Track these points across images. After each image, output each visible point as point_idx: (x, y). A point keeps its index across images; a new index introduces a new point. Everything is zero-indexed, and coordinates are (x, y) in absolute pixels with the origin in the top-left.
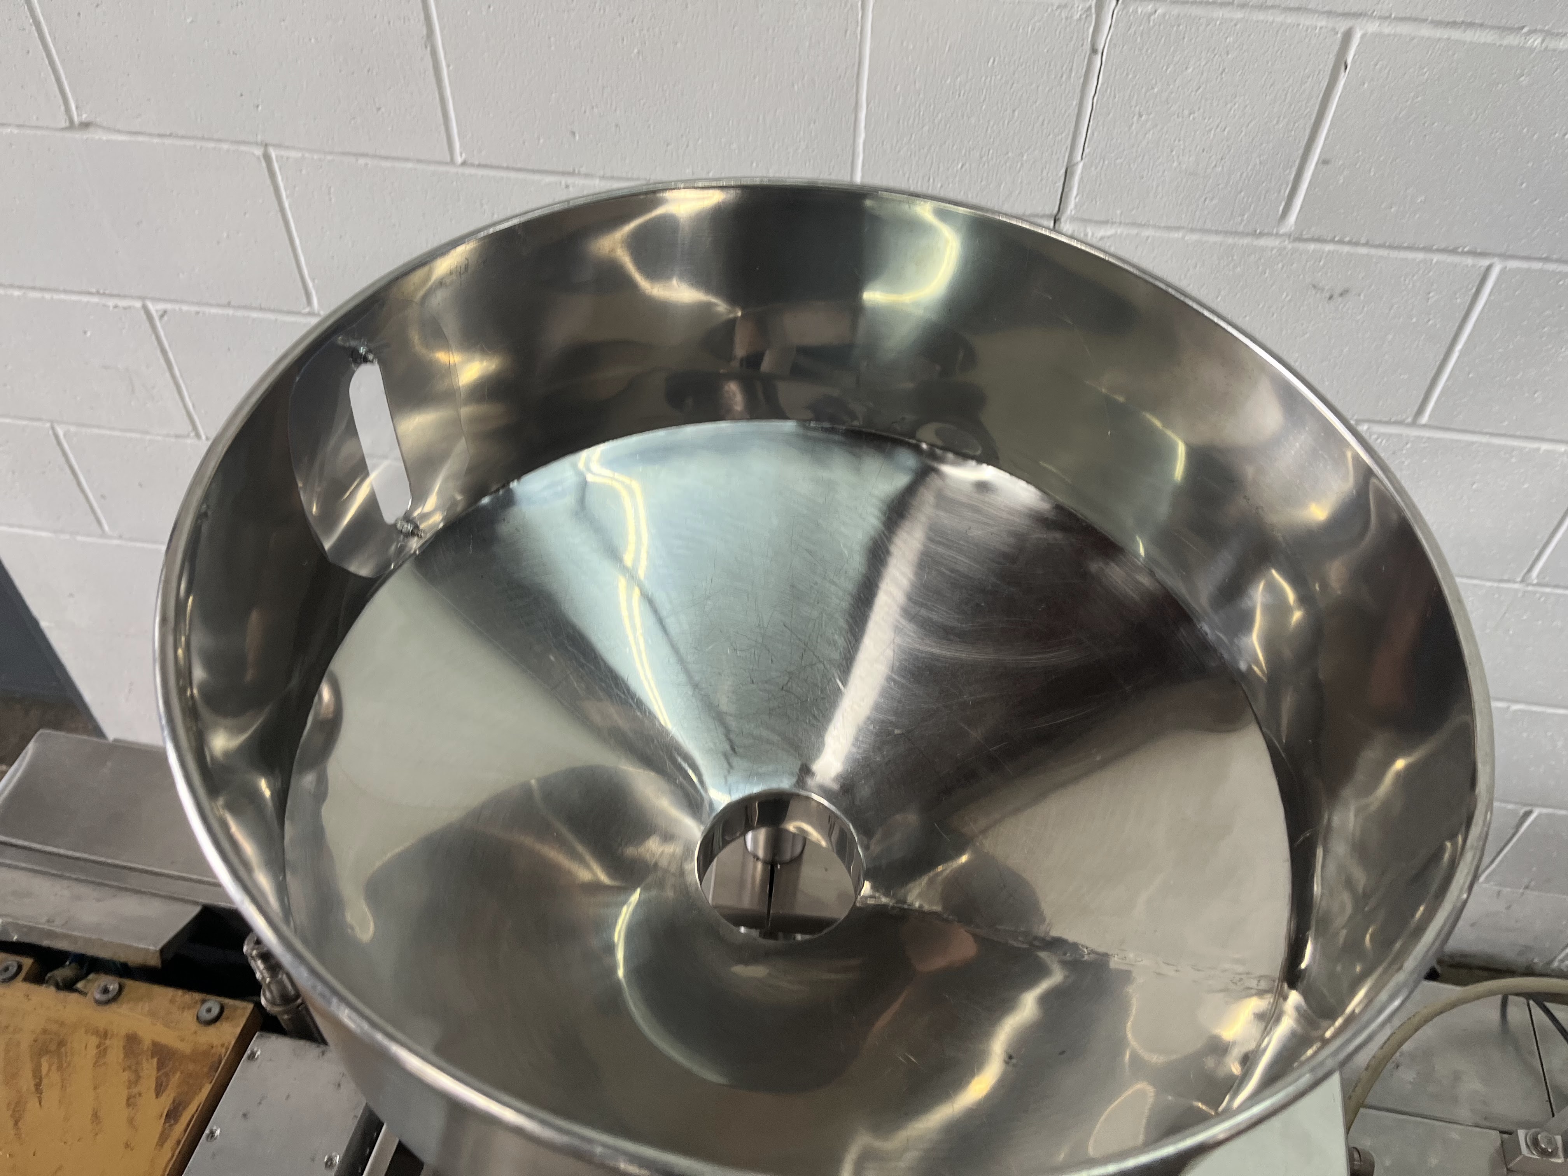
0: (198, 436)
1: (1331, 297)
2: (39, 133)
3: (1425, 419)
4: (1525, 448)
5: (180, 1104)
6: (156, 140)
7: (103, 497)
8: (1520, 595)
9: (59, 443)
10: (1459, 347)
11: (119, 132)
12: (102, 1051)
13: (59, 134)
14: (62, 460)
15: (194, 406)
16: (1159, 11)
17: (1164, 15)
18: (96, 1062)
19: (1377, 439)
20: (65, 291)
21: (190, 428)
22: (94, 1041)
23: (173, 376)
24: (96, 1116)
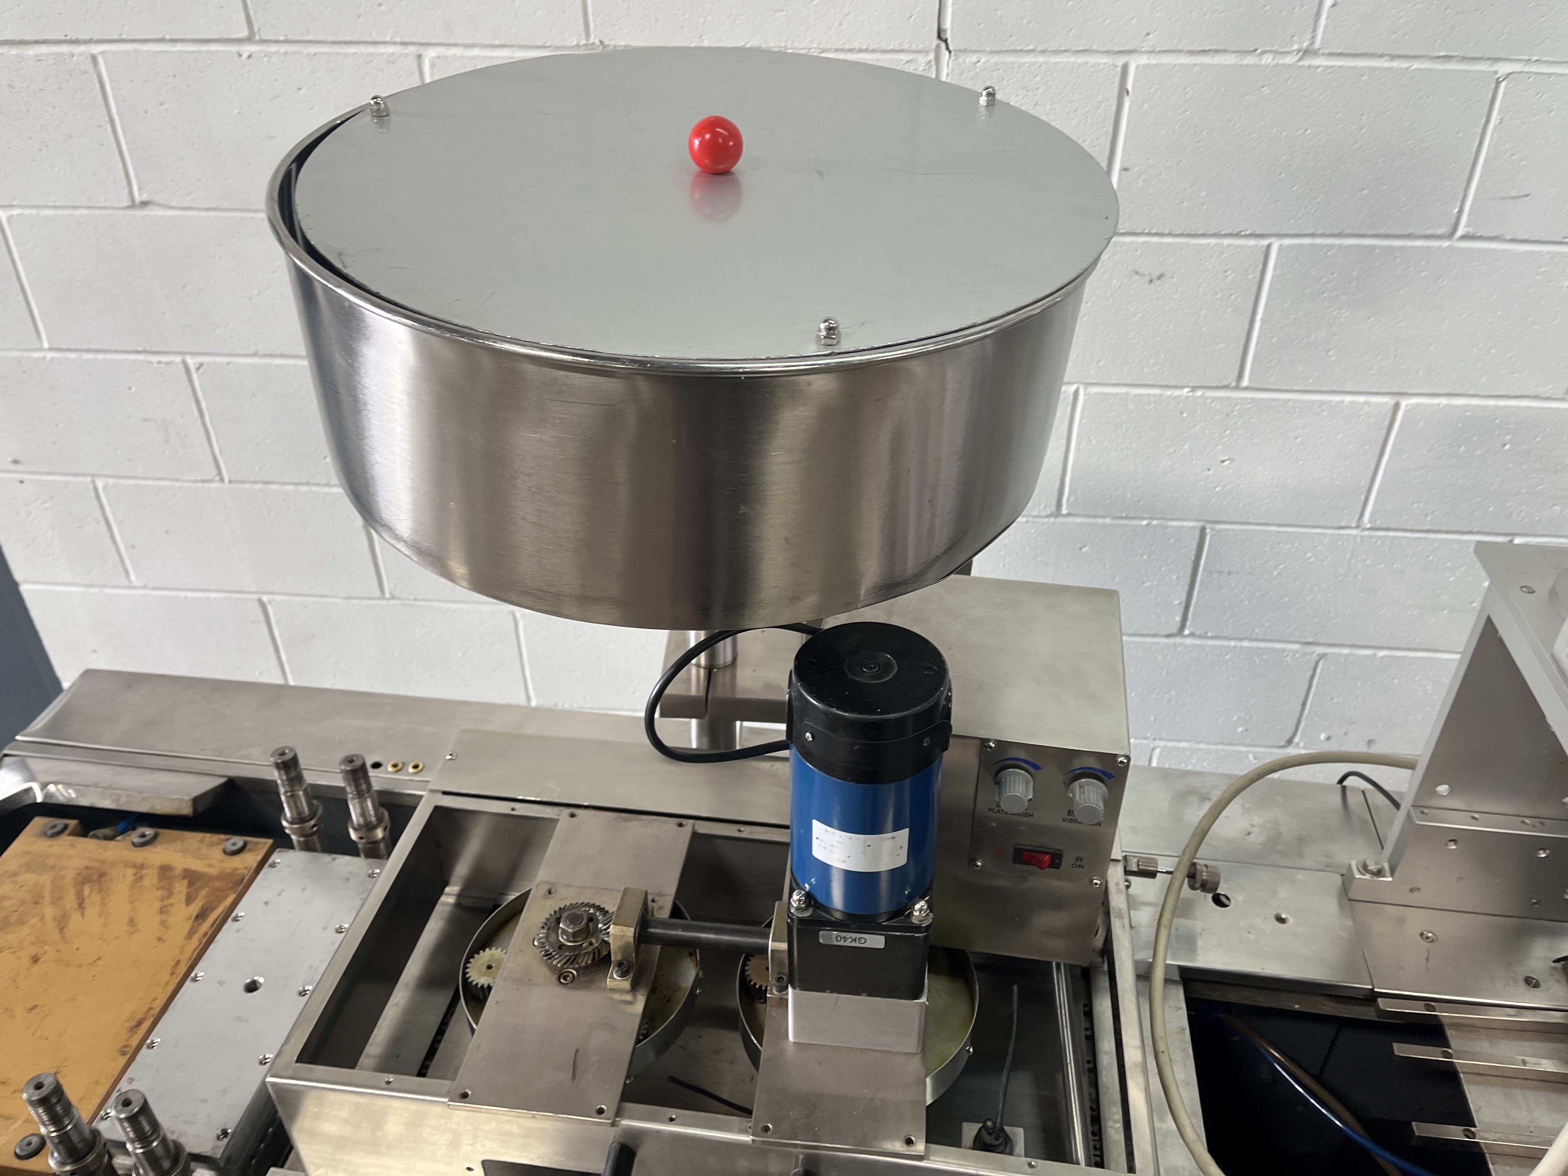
0: (222, 480)
1: (1151, 281)
2: (106, 212)
3: (1245, 383)
4: (1331, 402)
5: (207, 909)
6: (203, 214)
7: (133, 547)
8: (1359, 540)
9: (98, 497)
10: (1259, 316)
11: (172, 208)
12: (139, 878)
13: (122, 212)
14: (98, 513)
15: (220, 451)
16: (983, 60)
17: (986, 63)
18: (133, 886)
19: (1212, 402)
20: (116, 352)
21: (215, 472)
22: (130, 872)
23: (204, 424)
24: (132, 922)
